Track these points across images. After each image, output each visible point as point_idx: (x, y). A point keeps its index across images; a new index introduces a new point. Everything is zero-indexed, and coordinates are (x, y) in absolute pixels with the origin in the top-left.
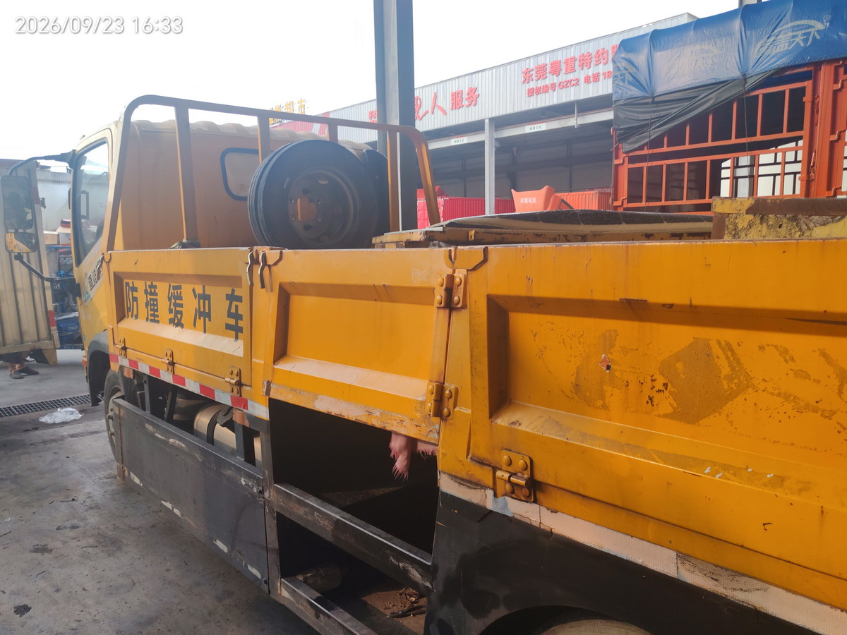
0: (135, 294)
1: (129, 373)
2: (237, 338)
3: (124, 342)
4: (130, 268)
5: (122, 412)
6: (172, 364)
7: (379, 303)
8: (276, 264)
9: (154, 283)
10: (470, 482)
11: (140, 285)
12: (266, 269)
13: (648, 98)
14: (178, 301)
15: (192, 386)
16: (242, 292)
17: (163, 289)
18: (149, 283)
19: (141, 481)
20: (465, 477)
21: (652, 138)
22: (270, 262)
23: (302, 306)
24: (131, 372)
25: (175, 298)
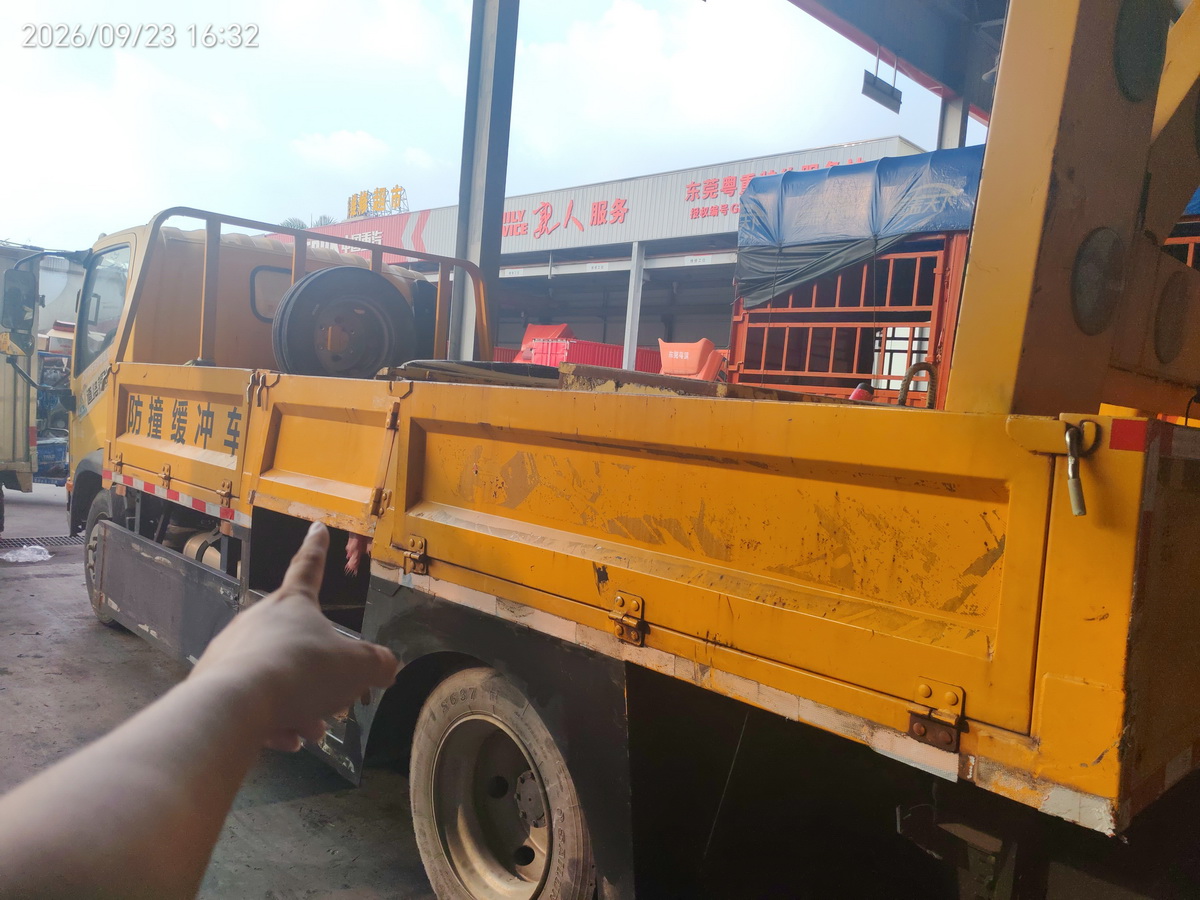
0: (139, 409)
1: (122, 490)
2: (233, 454)
3: (121, 457)
4: (139, 381)
5: (108, 532)
6: (168, 478)
7: (349, 424)
8: (273, 385)
9: (161, 398)
10: (390, 564)
11: (146, 399)
12: (265, 389)
13: (774, 248)
14: (182, 417)
15: (185, 501)
16: (242, 410)
17: (169, 404)
18: (155, 398)
19: (119, 606)
20: (387, 561)
21: (776, 295)
22: (269, 384)
23: (291, 424)
24: (125, 488)
25: (180, 414)
